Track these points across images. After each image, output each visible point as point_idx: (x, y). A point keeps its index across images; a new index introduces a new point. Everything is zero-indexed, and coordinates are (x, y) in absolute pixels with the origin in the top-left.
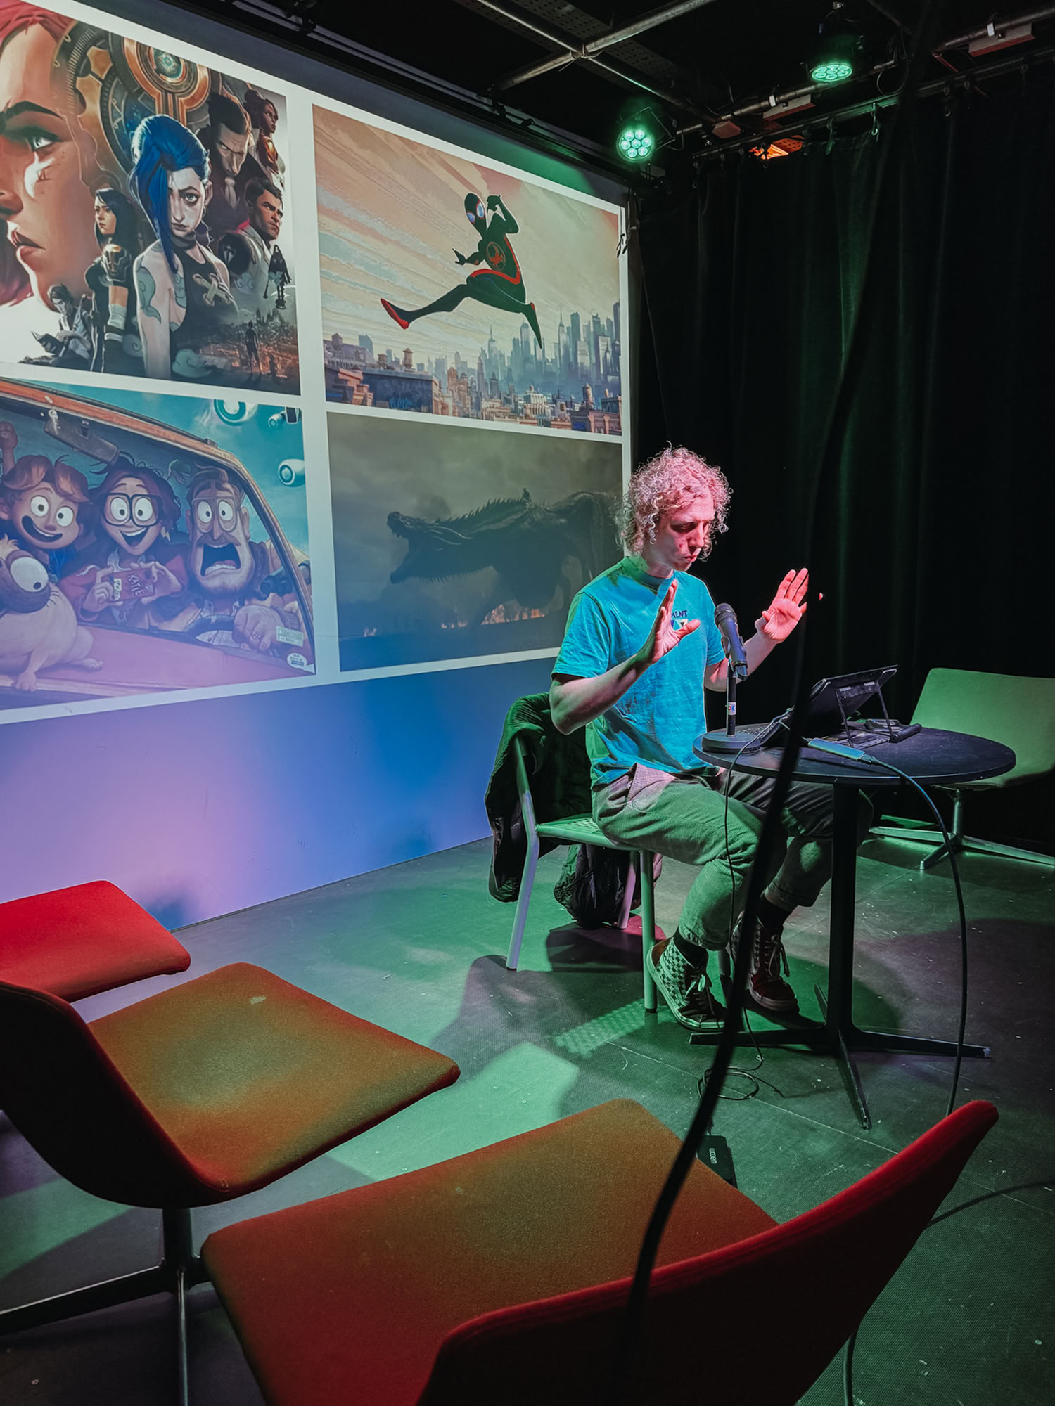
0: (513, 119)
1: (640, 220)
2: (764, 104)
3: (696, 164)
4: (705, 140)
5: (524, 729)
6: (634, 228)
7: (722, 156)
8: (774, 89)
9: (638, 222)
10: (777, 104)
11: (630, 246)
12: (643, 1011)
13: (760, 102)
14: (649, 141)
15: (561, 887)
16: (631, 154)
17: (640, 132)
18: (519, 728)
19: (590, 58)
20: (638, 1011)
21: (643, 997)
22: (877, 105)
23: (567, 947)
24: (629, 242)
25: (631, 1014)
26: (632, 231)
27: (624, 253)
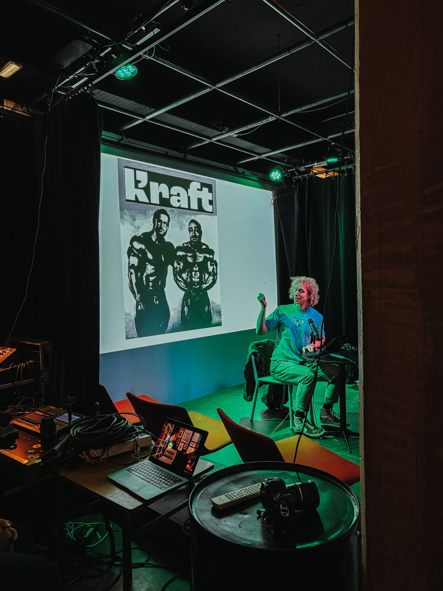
0: (240, 172)
1: (277, 196)
2: (313, 165)
3: (294, 180)
4: (296, 173)
5: (254, 352)
6: (275, 198)
7: (302, 178)
8: (316, 161)
9: (276, 196)
10: (317, 165)
11: (274, 203)
12: (290, 430)
13: (312, 164)
14: (279, 175)
15: (263, 398)
16: (274, 178)
17: (277, 173)
18: (253, 351)
19: (264, 158)
20: (288, 430)
21: (290, 426)
22: (346, 168)
23: (267, 415)
24: (274, 202)
25: (287, 430)
26: (275, 199)
27: (272, 205)
